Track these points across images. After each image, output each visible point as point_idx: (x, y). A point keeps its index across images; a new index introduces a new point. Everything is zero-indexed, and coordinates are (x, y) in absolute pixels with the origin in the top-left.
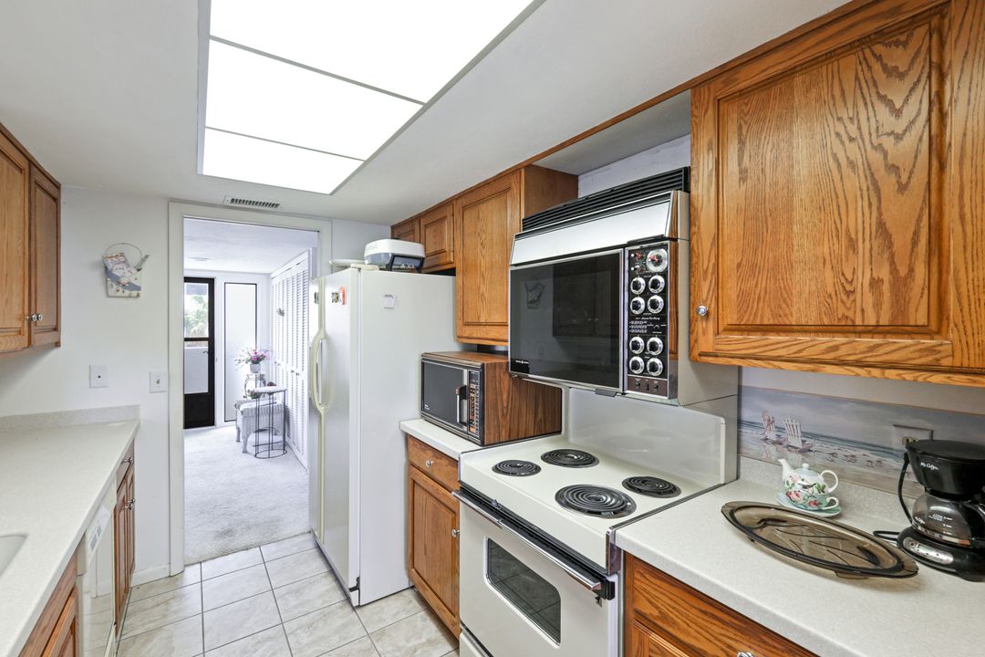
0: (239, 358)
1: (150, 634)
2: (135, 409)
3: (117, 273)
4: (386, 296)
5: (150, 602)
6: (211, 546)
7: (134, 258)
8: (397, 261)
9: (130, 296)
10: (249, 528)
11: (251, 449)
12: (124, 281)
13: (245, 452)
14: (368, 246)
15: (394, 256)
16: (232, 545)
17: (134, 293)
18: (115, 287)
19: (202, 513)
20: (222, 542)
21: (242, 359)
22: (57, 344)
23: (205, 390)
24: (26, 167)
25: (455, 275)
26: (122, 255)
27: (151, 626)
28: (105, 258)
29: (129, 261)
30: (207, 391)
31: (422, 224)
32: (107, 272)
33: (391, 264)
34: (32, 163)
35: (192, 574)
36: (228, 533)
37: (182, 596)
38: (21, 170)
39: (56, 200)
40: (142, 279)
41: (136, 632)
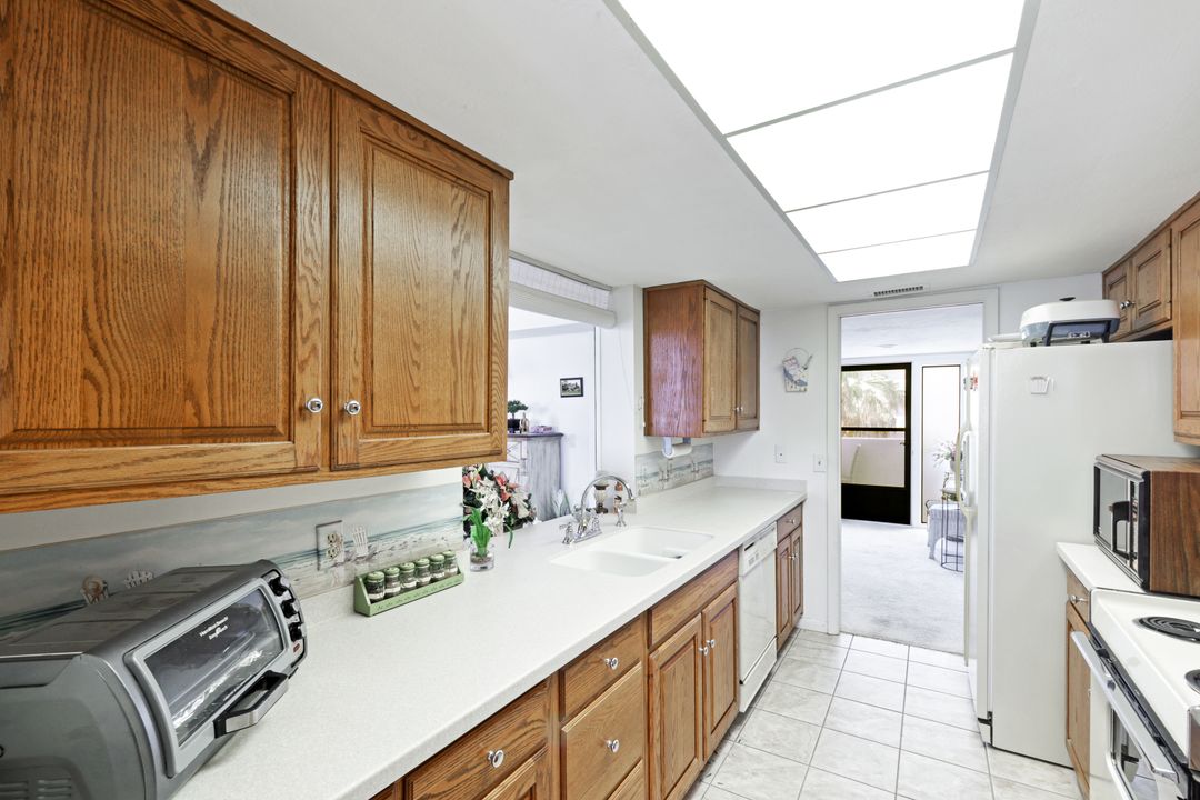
0: (937, 452)
1: (803, 664)
2: (803, 483)
3: (791, 373)
4: (1035, 378)
5: (809, 644)
6: (866, 626)
7: (802, 360)
8: (1056, 331)
9: (800, 391)
10: (906, 626)
11: (938, 555)
12: (795, 379)
13: (932, 557)
14: (1025, 314)
15: (1052, 326)
16: (883, 634)
17: (803, 388)
18: (791, 384)
19: (869, 597)
20: (876, 628)
21: (941, 453)
22: (757, 428)
23: (901, 484)
24: (734, 309)
25: (1171, 339)
26: (794, 358)
27: (806, 659)
28: (784, 362)
29: (800, 362)
30: (903, 486)
31: (1135, 264)
32: (786, 373)
33: (1051, 334)
34: (738, 304)
35: (845, 640)
36: (885, 622)
37: (832, 651)
38: (731, 312)
39: (756, 324)
40: (808, 376)
41: (795, 658)
